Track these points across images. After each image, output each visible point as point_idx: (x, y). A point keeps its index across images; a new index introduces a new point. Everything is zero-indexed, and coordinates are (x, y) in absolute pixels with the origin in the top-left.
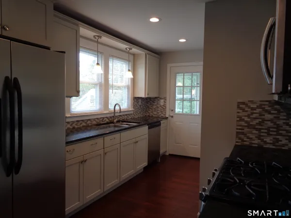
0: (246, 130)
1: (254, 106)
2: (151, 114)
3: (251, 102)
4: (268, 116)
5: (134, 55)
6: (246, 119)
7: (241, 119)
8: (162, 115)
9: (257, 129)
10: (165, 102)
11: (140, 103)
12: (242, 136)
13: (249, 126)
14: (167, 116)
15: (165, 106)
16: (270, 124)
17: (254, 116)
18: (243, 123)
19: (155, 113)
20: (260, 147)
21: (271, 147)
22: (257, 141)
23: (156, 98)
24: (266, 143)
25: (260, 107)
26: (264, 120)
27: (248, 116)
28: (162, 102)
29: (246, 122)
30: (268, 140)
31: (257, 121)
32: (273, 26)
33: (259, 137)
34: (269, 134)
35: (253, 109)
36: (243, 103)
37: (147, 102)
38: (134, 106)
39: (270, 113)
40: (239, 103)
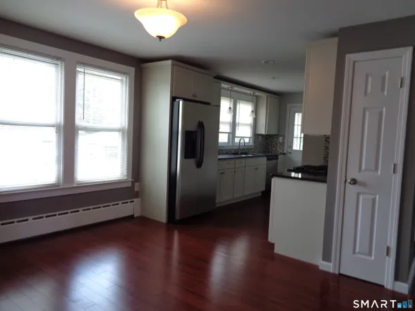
5: (257, 97)
8: (281, 151)
10: (283, 139)
11: (260, 139)
14: (285, 152)
15: (283, 142)
19: (274, 149)
23: (276, 135)
28: (281, 139)
37: (267, 139)
38: (255, 141)
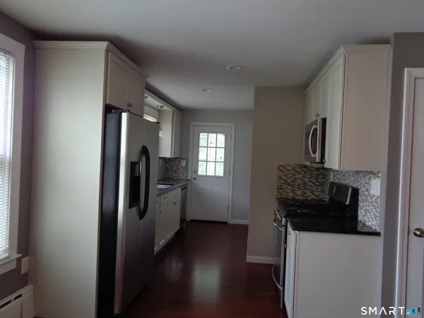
0: (284, 186)
1: (289, 168)
2: (171, 176)
3: (288, 165)
4: (298, 176)
6: (284, 178)
7: (281, 178)
8: (184, 177)
9: (291, 185)
10: (187, 163)
12: (281, 191)
13: (286, 183)
14: (189, 178)
15: (187, 167)
16: (300, 182)
17: (289, 176)
18: (282, 182)
19: (175, 175)
20: (293, 199)
21: (301, 198)
22: (291, 194)
23: (177, 158)
24: (297, 195)
25: (293, 169)
26: (296, 179)
27: (286, 176)
28: (183, 163)
29: (284, 180)
30: (299, 193)
31: (291, 179)
32: (316, 130)
33: (293, 191)
34: (299, 189)
35: (289, 171)
36: (282, 166)
37: (166, 163)
39: (300, 174)
40: (279, 166)
